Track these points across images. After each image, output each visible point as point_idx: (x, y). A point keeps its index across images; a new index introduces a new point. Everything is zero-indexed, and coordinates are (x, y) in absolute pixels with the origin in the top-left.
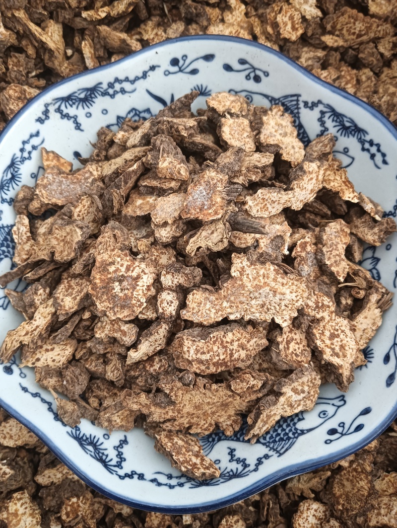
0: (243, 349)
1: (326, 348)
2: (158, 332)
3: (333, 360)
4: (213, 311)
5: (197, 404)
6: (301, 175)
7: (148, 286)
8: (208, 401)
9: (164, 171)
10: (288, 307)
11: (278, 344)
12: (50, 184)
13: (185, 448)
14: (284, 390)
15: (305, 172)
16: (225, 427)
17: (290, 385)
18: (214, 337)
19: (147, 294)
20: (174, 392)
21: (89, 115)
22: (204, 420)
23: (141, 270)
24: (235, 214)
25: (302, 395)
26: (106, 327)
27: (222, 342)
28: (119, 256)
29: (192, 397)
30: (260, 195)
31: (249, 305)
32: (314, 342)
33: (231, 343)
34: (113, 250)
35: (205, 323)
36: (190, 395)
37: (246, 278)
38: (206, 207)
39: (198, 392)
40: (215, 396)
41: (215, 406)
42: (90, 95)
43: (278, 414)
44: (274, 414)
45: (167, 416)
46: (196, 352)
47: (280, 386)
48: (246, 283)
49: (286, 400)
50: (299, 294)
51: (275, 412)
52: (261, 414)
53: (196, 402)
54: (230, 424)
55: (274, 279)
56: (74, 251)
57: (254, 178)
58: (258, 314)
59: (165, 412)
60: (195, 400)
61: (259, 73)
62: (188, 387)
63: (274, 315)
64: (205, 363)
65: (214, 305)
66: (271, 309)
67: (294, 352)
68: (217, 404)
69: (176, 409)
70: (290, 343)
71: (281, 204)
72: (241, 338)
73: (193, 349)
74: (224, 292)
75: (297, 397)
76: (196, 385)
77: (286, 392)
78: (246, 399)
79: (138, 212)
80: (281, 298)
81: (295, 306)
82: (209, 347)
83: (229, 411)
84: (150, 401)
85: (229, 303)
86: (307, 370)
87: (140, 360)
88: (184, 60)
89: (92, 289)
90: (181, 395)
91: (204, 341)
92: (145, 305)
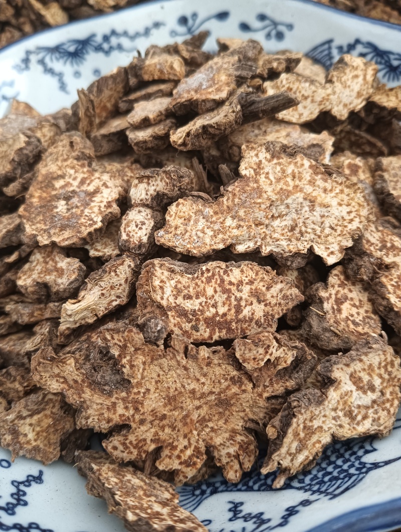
0: (259, 302)
2: (115, 272)
4: (210, 233)
5: (172, 393)
6: (342, 67)
7: (109, 202)
8: (192, 386)
9: (151, 69)
10: (336, 230)
11: (321, 301)
13: (145, 490)
14: (337, 374)
15: (346, 64)
16: (225, 460)
17: (348, 365)
18: (208, 270)
19: (105, 211)
20: (128, 358)
21: (77, 74)
22: (185, 436)
23: (102, 183)
24: (248, 94)
25: (371, 396)
26: (37, 268)
27: (222, 281)
28: (73, 168)
29: (161, 373)
30: (284, 82)
31: (270, 228)
32: (384, 298)
33: (238, 286)
34: (65, 160)
35: (195, 252)
36: (157, 369)
37: (264, 179)
38: (204, 87)
39: (173, 363)
40: (205, 375)
41: (206, 404)
42: (81, 50)
43: (327, 429)
44: (318, 427)
45: (114, 416)
46: (174, 293)
47: (328, 364)
48: (264, 187)
49: (341, 398)
50: (354, 210)
51: (321, 422)
52: (294, 416)
53: (169, 388)
54: (235, 454)
55: (310, 181)
56: (10, 162)
57: (275, 65)
58: (284, 243)
59: (110, 404)
60: (167, 382)
61: (281, 28)
62: (156, 347)
63: (312, 241)
64: (191, 317)
65: (211, 223)
66: (306, 232)
67: (350, 317)
68: (209, 399)
69: (131, 398)
70: (342, 303)
71: (317, 104)
72: (255, 280)
73: (171, 286)
74: (227, 200)
75: (361, 398)
76: (171, 346)
77: (341, 381)
78: (264, 392)
79: (113, 130)
80: (322, 213)
81: (348, 229)
82: (199, 286)
83: (232, 419)
84: (83, 374)
85: (235, 221)
86: (376, 342)
87: (83, 322)
88: (194, 20)
89: (25, 210)
90: (142, 366)
91: (190, 276)
92: (99, 225)
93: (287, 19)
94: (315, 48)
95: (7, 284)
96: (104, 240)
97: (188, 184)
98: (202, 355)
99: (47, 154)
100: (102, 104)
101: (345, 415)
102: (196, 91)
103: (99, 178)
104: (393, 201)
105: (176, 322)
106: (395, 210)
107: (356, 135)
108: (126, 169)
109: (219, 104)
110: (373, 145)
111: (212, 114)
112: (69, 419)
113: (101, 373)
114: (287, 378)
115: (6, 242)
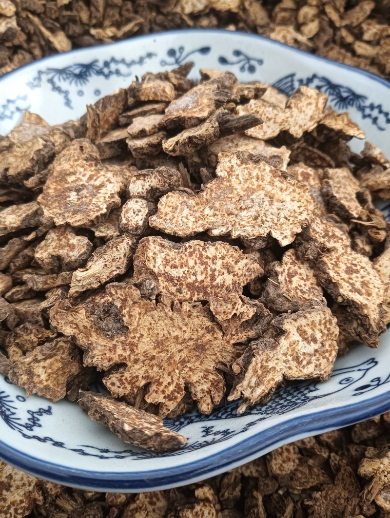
0: (229, 273)
1: (342, 281)
2: (117, 247)
3: (353, 296)
4: (192, 219)
5: (160, 338)
6: (299, 96)
7: (113, 194)
8: (176, 333)
9: (147, 91)
10: (289, 220)
11: (277, 274)
12: (25, 130)
13: (137, 415)
14: (287, 326)
15: (302, 94)
16: (199, 395)
17: (295, 320)
18: (190, 247)
19: (109, 201)
20: (128, 309)
21: (81, 93)
22: (169, 374)
23: (106, 179)
24: (224, 114)
25: (313, 347)
26: (51, 244)
27: (201, 255)
28: (83, 167)
29: (153, 322)
30: (253, 106)
31: (239, 217)
32: (325, 273)
33: (213, 260)
34: (76, 160)
35: (180, 233)
36: (150, 319)
37: (235, 180)
38: (190, 107)
39: (162, 314)
40: (186, 325)
41: (186, 348)
42: (85, 72)
43: (279, 370)
44: (272, 367)
45: (114, 356)
46: (164, 263)
47: (280, 318)
48: (235, 185)
49: (290, 346)
50: (303, 205)
51: (274, 364)
52: (254, 356)
53: (158, 334)
54: (207, 390)
55: (270, 182)
56: (30, 160)
57: (246, 92)
58: (249, 229)
59: (111, 346)
60: (157, 330)
61: (253, 63)
62: (149, 301)
63: (271, 228)
64: (176, 282)
65: (193, 211)
66: (266, 221)
67: (299, 287)
68: (188, 344)
69: (128, 341)
70: (293, 276)
71: (278, 124)
72: (226, 256)
73: (161, 257)
74: (206, 195)
75: (305, 347)
76: (161, 302)
77: (290, 332)
78: (231, 339)
79: (114, 139)
80: (279, 207)
81: (298, 219)
82: (183, 259)
83: (206, 361)
84: (92, 321)
85: (212, 210)
86: (318, 304)
87: (89, 287)
88: (181, 53)
89: (43, 198)
90: (138, 316)
91: (177, 251)
92: (104, 211)
93: (258, 56)
94: (281, 81)
95: (24, 258)
96: (107, 225)
97: (176, 181)
98: (184, 308)
99: (61, 155)
100: (105, 118)
101: (293, 360)
102: (184, 111)
103: (104, 175)
104: (336, 202)
105: (164, 285)
106: (337, 209)
107: (309, 151)
108: (125, 170)
109: (201, 121)
110: (323, 159)
111: (196, 129)
112: (75, 364)
113: (105, 322)
114: (249, 329)
115: (25, 224)
